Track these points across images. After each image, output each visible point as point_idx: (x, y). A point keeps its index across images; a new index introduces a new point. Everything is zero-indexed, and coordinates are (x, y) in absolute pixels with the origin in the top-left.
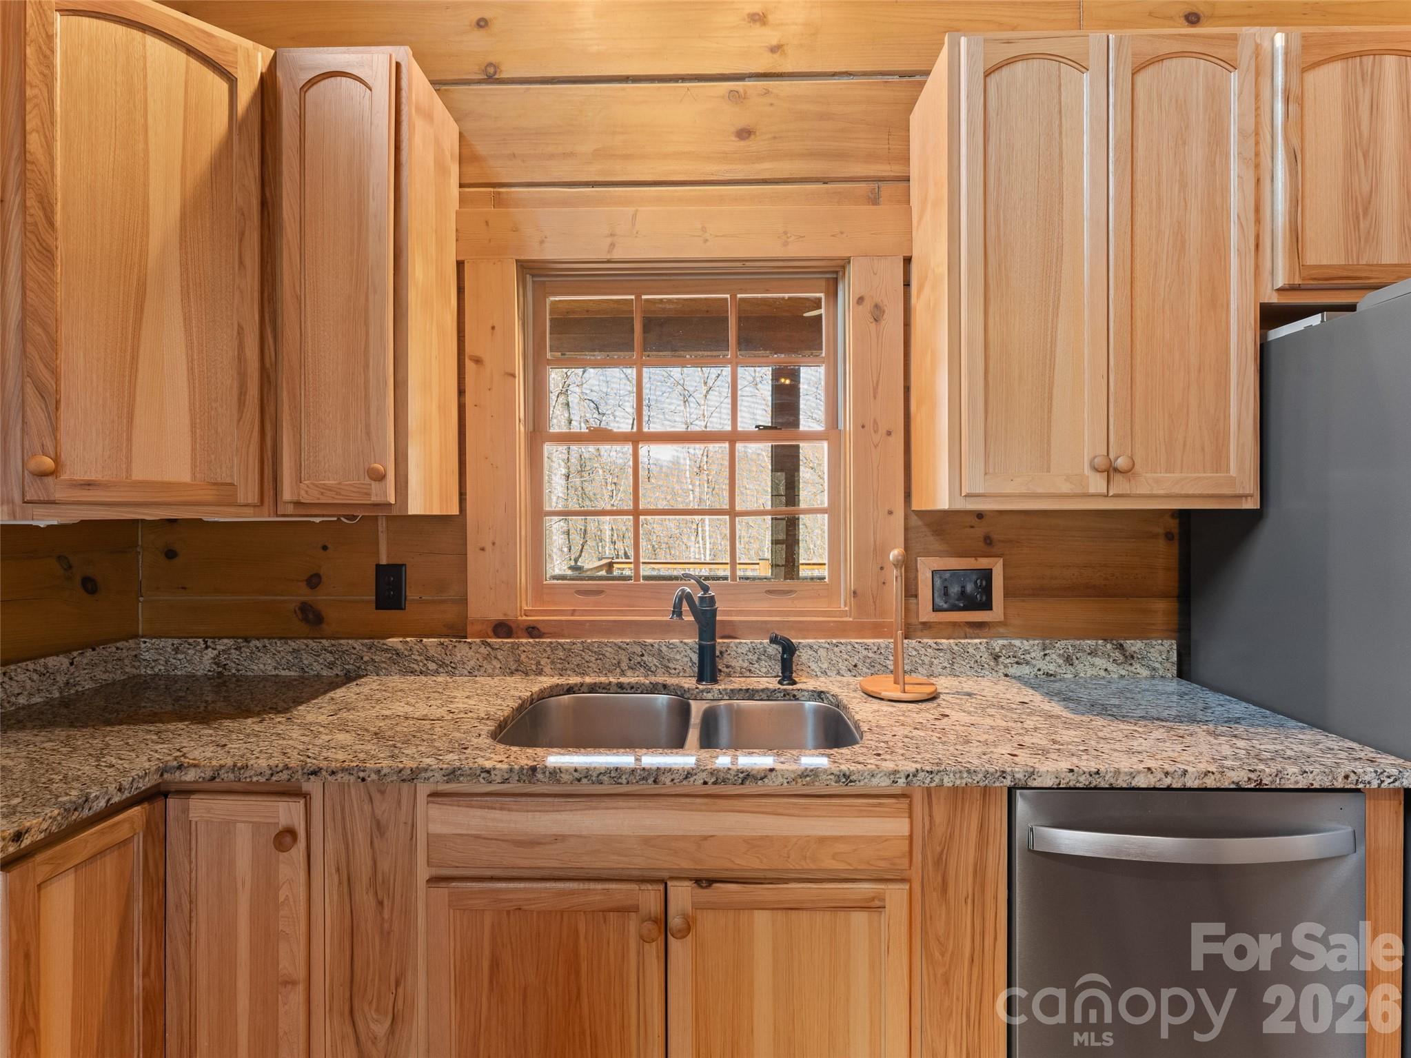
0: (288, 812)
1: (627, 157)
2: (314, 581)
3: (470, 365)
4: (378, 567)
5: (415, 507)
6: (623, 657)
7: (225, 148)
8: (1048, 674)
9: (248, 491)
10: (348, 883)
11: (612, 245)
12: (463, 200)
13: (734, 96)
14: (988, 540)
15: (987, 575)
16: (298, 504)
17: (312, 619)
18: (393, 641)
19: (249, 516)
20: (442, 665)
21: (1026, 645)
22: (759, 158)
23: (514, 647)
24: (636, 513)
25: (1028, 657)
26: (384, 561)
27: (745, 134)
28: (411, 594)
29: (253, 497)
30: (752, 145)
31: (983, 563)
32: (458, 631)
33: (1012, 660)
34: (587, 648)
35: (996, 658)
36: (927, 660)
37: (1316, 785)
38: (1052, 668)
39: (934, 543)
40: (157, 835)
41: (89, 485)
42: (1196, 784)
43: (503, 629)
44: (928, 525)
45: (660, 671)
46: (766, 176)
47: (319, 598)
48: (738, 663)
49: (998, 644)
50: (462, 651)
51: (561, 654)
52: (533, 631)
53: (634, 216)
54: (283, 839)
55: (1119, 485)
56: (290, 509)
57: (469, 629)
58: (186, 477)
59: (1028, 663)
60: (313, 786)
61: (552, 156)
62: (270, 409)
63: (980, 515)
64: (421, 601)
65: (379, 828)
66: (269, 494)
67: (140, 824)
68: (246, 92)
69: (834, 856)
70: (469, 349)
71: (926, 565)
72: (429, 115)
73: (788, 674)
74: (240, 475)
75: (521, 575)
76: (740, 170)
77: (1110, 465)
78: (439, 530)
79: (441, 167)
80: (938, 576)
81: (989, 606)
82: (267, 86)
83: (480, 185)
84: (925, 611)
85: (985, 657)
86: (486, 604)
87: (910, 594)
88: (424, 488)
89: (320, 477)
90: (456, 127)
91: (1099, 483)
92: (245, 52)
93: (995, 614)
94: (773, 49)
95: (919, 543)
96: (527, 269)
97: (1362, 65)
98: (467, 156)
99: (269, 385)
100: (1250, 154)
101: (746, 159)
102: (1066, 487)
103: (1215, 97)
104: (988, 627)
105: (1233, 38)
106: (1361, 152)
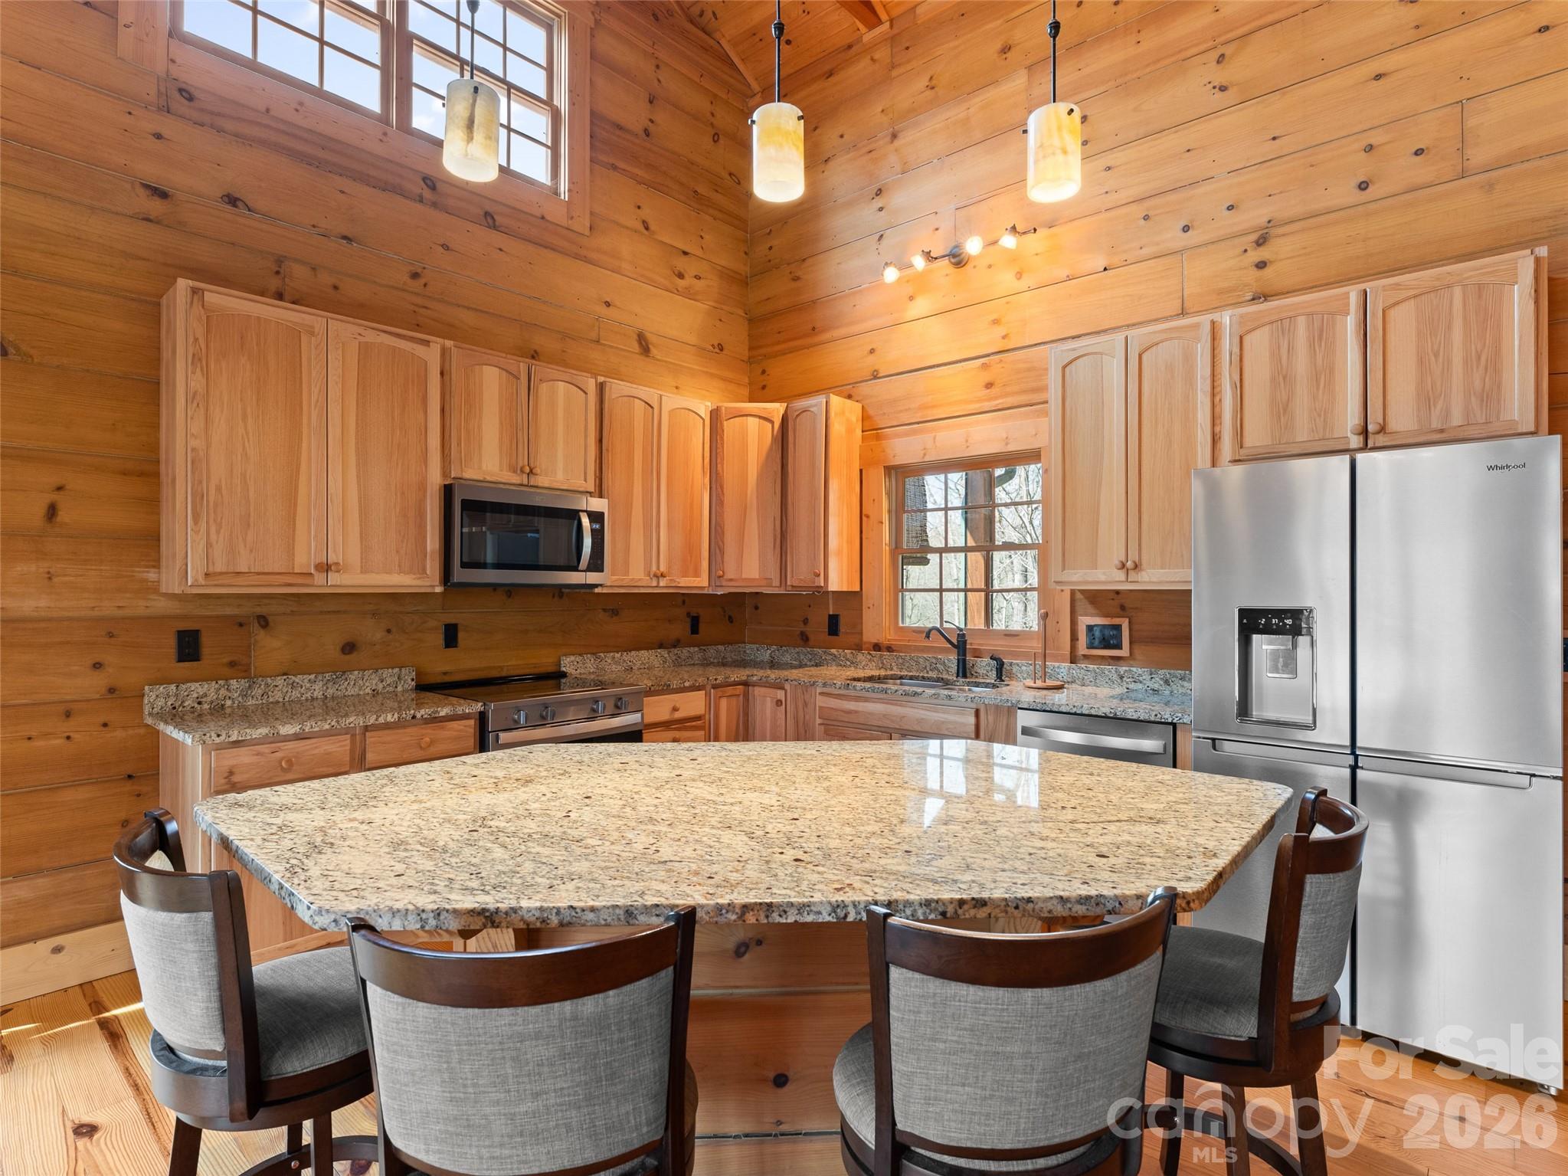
0: (780, 694)
1: (934, 407)
2: (806, 621)
3: (864, 518)
4: (830, 615)
5: (836, 588)
6: (928, 664)
7: (771, 449)
8: (1153, 690)
9: (776, 582)
10: (797, 722)
11: (925, 455)
12: (864, 439)
13: (985, 366)
14: (1123, 608)
15: (1118, 628)
16: (792, 586)
17: (805, 639)
18: (834, 651)
19: (776, 591)
20: (852, 663)
21: (1140, 671)
22: (996, 398)
23: (881, 656)
24: (941, 590)
25: (1141, 678)
26: (831, 613)
27: (989, 385)
28: (842, 629)
29: (778, 584)
30: (994, 391)
31: (1116, 621)
32: (858, 647)
33: (1131, 680)
34: (912, 659)
35: (1122, 678)
36: (1081, 676)
37: (1141, 718)
38: (1156, 686)
39: (1090, 609)
40: (746, 696)
41: (731, 580)
42: (1086, 712)
43: (877, 647)
44: (1086, 598)
45: (945, 672)
46: (1000, 407)
47: (808, 629)
48: (982, 671)
49: (1122, 669)
50: (860, 657)
51: (901, 661)
52: (889, 649)
53: (935, 438)
54: (779, 703)
55: (1133, 576)
56: (790, 588)
57: (864, 647)
58: (756, 576)
59: (1141, 682)
60: (787, 686)
61: (901, 411)
62: (784, 548)
63: (1117, 592)
64: (847, 633)
65: (806, 704)
66: (783, 583)
67: (742, 691)
68: (777, 425)
69: (947, 729)
70: (864, 512)
71: (1084, 621)
72: (843, 413)
73: (999, 677)
74: (774, 574)
75: (886, 621)
76: (987, 406)
77: (1123, 566)
78: (852, 599)
79: (850, 431)
80: (1090, 628)
81: (1119, 647)
82: (785, 419)
83: (872, 430)
84: (1082, 648)
85: (1115, 677)
86: (870, 635)
87: (1074, 638)
88: (838, 579)
89: (800, 575)
90: (860, 405)
91: (1120, 575)
92: (777, 409)
93: (1124, 652)
94: (1004, 337)
95: (1079, 608)
96: (889, 470)
97: (1283, 325)
98: (865, 417)
99: (783, 539)
100: (1208, 388)
101: (990, 399)
102: (1103, 578)
103: (1189, 359)
104: (1117, 659)
105: (1197, 326)
106: (1282, 377)
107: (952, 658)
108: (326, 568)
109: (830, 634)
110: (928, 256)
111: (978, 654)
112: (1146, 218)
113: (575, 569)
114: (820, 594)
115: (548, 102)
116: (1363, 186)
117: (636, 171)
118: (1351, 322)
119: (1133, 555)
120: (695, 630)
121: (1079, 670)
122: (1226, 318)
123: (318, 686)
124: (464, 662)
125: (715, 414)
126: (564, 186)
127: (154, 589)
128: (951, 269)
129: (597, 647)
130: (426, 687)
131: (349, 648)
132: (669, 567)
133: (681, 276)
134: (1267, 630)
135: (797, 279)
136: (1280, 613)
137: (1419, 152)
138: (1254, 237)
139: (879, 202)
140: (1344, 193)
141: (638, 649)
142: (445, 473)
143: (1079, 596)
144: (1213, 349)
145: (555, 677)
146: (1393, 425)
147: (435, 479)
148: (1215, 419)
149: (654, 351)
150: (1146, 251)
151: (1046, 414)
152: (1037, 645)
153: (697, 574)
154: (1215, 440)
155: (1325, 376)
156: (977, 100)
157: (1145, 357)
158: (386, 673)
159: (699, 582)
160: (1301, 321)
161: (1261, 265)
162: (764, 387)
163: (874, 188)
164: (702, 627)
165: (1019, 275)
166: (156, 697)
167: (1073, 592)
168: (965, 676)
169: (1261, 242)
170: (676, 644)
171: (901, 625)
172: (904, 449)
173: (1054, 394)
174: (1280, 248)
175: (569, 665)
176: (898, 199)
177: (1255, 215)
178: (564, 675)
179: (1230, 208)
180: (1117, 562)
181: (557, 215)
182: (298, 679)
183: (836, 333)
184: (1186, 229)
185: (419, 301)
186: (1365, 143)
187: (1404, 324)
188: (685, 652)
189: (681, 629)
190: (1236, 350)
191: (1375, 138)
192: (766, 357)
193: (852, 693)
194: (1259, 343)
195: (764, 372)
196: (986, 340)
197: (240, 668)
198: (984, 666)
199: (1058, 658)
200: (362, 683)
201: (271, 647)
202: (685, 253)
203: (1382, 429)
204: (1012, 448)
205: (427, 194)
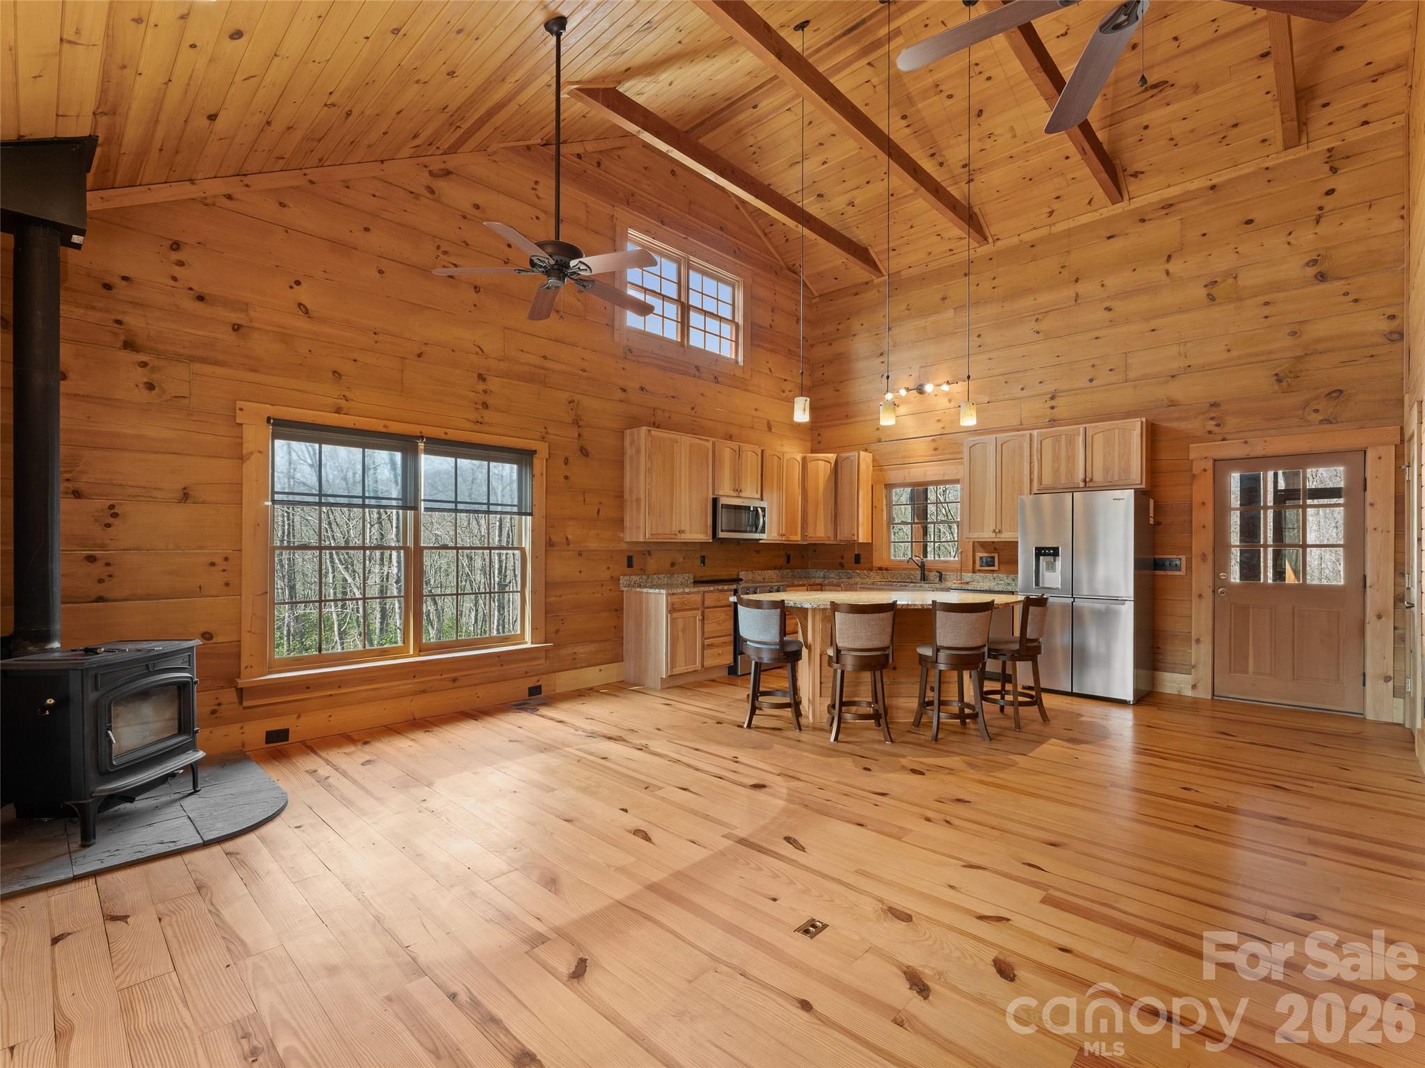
1: (909, 457)
2: (842, 557)
4: (855, 554)
5: (860, 541)
7: (830, 475)
9: (832, 539)
12: (875, 471)
13: (934, 440)
14: (995, 549)
15: (993, 558)
17: (842, 566)
18: (857, 571)
19: (832, 543)
21: (1002, 576)
22: (939, 455)
23: (882, 573)
24: (912, 542)
27: (936, 449)
28: (862, 561)
30: (937, 452)
31: (993, 555)
32: (871, 569)
33: (998, 580)
35: (995, 579)
36: (977, 579)
39: (981, 550)
41: (811, 537)
43: (880, 569)
44: (980, 545)
46: (941, 459)
47: (844, 561)
48: (932, 578)
49: (995, 575)
50: (871, 574)
51: (893, 575)
52: (887, 569)
53: (910, 472)
55: (998, 535)
56: (839, 541)
57: (873, 569)
58: (823, 535)
59: (1003, 580)
60: (842, 585)
61: (894, 458)
62: (836, 522)
63: (993, 542)
64: (864, 563)
66: (835, 538)
68: (833, 465)
70: (874, 505)
71: (979, 555)
72: (866, 458)
73: (940, 580)
74: (831, 535)
75: (885, 557)
76: (935, 458)
77: (995, 531)
78: (868, 546)
79: (868, 467)
80: (981, 558)
81: (994, 566)
82: (836, 461)
83: (878, 466)
84: (978, 567)
85: (992, 579)
86: (877, 563)
87: (974, 562)
88: (863, 537)
89: (844, 534)
90: (871, 455)
91: (994, 535)
92: (832, 457)
93: (996, 568)
94: (943, 428)
95: (977, 550)
96: (886, 485)
97: (1057, 438)
98: (874, 460)
99: (836, 518)
100: (1029, 460)
101: (936, 456)
102: (986, 536)
103: (1021, 447)
104: (993, 571)
105: (1024, 435)
106: (1056, 457)
107: (918, 573)
108: (681, 532)
109: (856, 563)
110: (908, 389)
111: (930, 571)
112: (1006, 382)
113: (756, 532)
114: (852, 544)
115: (733, 321)
116: (1091, 380)
117: (767, 345)
118: (1081, 439)
119: (999, 527)
120: (788, 561)
121: (978, 576)
122: (1035, 433)
123: (666, 579)
124: (709, 573)
125: (804, 459)
126: (741, 359)
127: (621, 540)
128: (918, 395)
129: (753, 568)
130: (697, 582)
131: (673, 565)
132: (786, 531)
133: (784, 392)
134: (1045, 555)
135: (838, 391)
136: (1049, 549)
137: (1111, 370)
138: (1050, 396)
139: (881, 359)
140: (1083, 382)
141: (768, 570)
142: (713, 494)
143: (976, 544)
144: (1031, 444)
145: (737, 580)
146: (1094, 479)
147: (711, 496)
148: (1031, 473)
149: (773, 430)
150: (1006, 397)
151: (962, 463)
152: (958, 566)
153: (796, 534)
154: (1031, 481)
155: (1071, 459)
156: (931, 319)
157: (1004, 446)
158: (685, 575)
159: (797, 538)
160: (1063, 437)
161: (1053, 408)
162: (819, 442)
163: (880, 352)
164: (791, 560)
165: (950, 401)
166: (623, 580)
167: (974, 542)
168: (924, 580)
169: (1052, 398)
170: (780, 568)
171: (893, 558)
172: (894, 476)
173: (966, 455)
174: (1059, 402)
175: (742, 575)
176: (892, 359)
177: (1050, 387)
178: (741, 580)
179: (1040, 382)
180: (992, 530)
181: (739, 373)
182: (660, 576)
183: (859, 419)
184: (1022, 389)
185: (694, 419)
186: (1091, 364)
187: (1099, 441)
188: (785, 572)
189: (782, 561)
190: (1039, 446)
191: (1096, 362)
192: (820, 427)
193: (875, 587)
194: (1048, 443)
195: (819, 435)
196: (934, 428)
197: (643, 571)
198: (933, 576)
199: (967, 571)
200: (680, 578)
201: (652, 564)
202: (785, 380)
203: (1091, 480)
204: (946, 478)
205: (697, 374)
